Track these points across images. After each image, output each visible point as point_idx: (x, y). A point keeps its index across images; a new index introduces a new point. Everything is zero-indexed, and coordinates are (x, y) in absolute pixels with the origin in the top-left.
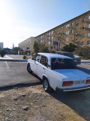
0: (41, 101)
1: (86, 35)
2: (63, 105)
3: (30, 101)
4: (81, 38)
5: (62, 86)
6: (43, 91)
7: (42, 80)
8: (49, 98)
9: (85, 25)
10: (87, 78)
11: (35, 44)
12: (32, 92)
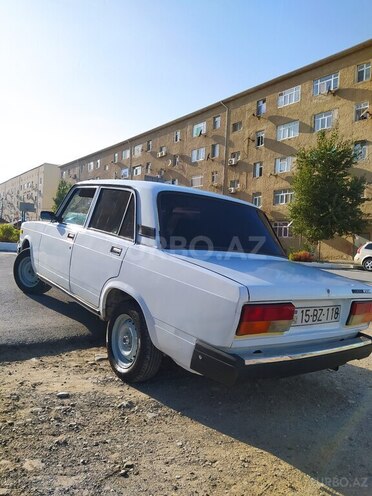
0: (98, 439)
1: (267, 168)
2: (244, 450)
3: (17, 444)
4: (251, 178)
5: (238, 333)
6: (106, 382)
7: (102, 316)
8: (150, 415)
9: (265, 129)
10: (354, 291)
11: (59, 195)
12: (40, 389)
